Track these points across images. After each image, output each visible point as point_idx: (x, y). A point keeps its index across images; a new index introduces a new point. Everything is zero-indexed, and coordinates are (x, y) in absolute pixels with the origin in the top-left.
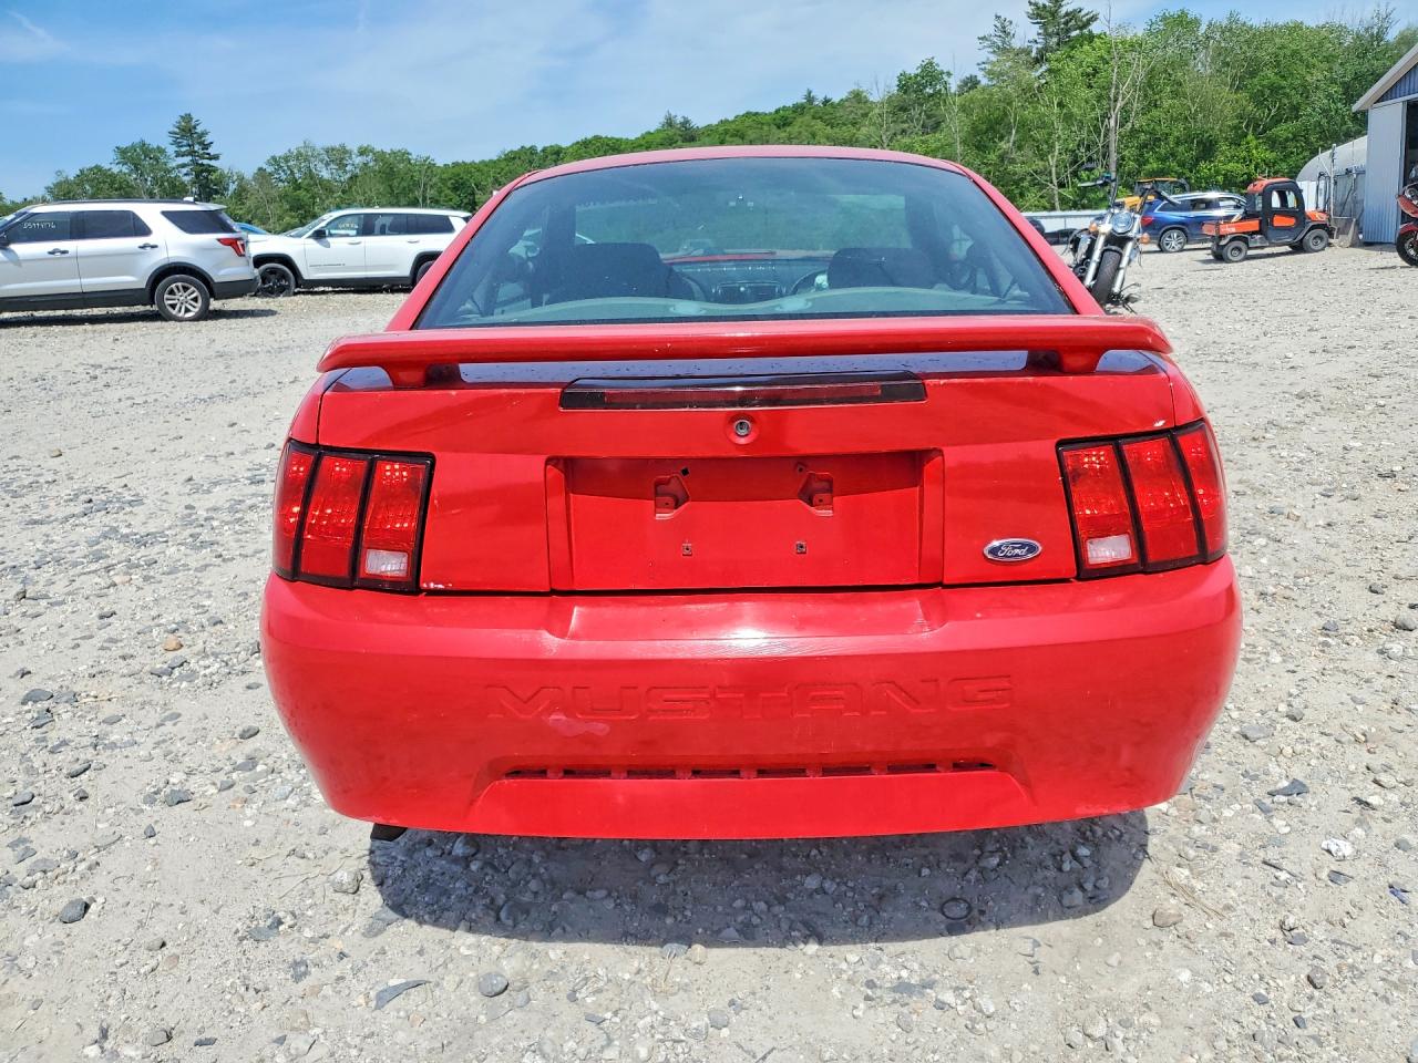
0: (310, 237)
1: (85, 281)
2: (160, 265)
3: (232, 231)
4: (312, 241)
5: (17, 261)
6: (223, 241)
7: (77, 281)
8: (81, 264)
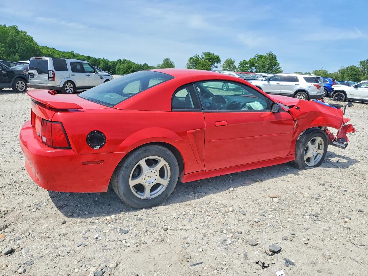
0: (353, 87)
1: (281, 91)
2: (298, 89)
3: (319, 83)
4: (353, 88)
5: (270, 85)
6: (315, 85)
7: (280, 91)
8: (282, 87)
